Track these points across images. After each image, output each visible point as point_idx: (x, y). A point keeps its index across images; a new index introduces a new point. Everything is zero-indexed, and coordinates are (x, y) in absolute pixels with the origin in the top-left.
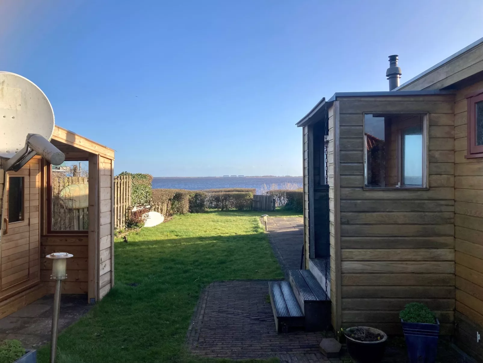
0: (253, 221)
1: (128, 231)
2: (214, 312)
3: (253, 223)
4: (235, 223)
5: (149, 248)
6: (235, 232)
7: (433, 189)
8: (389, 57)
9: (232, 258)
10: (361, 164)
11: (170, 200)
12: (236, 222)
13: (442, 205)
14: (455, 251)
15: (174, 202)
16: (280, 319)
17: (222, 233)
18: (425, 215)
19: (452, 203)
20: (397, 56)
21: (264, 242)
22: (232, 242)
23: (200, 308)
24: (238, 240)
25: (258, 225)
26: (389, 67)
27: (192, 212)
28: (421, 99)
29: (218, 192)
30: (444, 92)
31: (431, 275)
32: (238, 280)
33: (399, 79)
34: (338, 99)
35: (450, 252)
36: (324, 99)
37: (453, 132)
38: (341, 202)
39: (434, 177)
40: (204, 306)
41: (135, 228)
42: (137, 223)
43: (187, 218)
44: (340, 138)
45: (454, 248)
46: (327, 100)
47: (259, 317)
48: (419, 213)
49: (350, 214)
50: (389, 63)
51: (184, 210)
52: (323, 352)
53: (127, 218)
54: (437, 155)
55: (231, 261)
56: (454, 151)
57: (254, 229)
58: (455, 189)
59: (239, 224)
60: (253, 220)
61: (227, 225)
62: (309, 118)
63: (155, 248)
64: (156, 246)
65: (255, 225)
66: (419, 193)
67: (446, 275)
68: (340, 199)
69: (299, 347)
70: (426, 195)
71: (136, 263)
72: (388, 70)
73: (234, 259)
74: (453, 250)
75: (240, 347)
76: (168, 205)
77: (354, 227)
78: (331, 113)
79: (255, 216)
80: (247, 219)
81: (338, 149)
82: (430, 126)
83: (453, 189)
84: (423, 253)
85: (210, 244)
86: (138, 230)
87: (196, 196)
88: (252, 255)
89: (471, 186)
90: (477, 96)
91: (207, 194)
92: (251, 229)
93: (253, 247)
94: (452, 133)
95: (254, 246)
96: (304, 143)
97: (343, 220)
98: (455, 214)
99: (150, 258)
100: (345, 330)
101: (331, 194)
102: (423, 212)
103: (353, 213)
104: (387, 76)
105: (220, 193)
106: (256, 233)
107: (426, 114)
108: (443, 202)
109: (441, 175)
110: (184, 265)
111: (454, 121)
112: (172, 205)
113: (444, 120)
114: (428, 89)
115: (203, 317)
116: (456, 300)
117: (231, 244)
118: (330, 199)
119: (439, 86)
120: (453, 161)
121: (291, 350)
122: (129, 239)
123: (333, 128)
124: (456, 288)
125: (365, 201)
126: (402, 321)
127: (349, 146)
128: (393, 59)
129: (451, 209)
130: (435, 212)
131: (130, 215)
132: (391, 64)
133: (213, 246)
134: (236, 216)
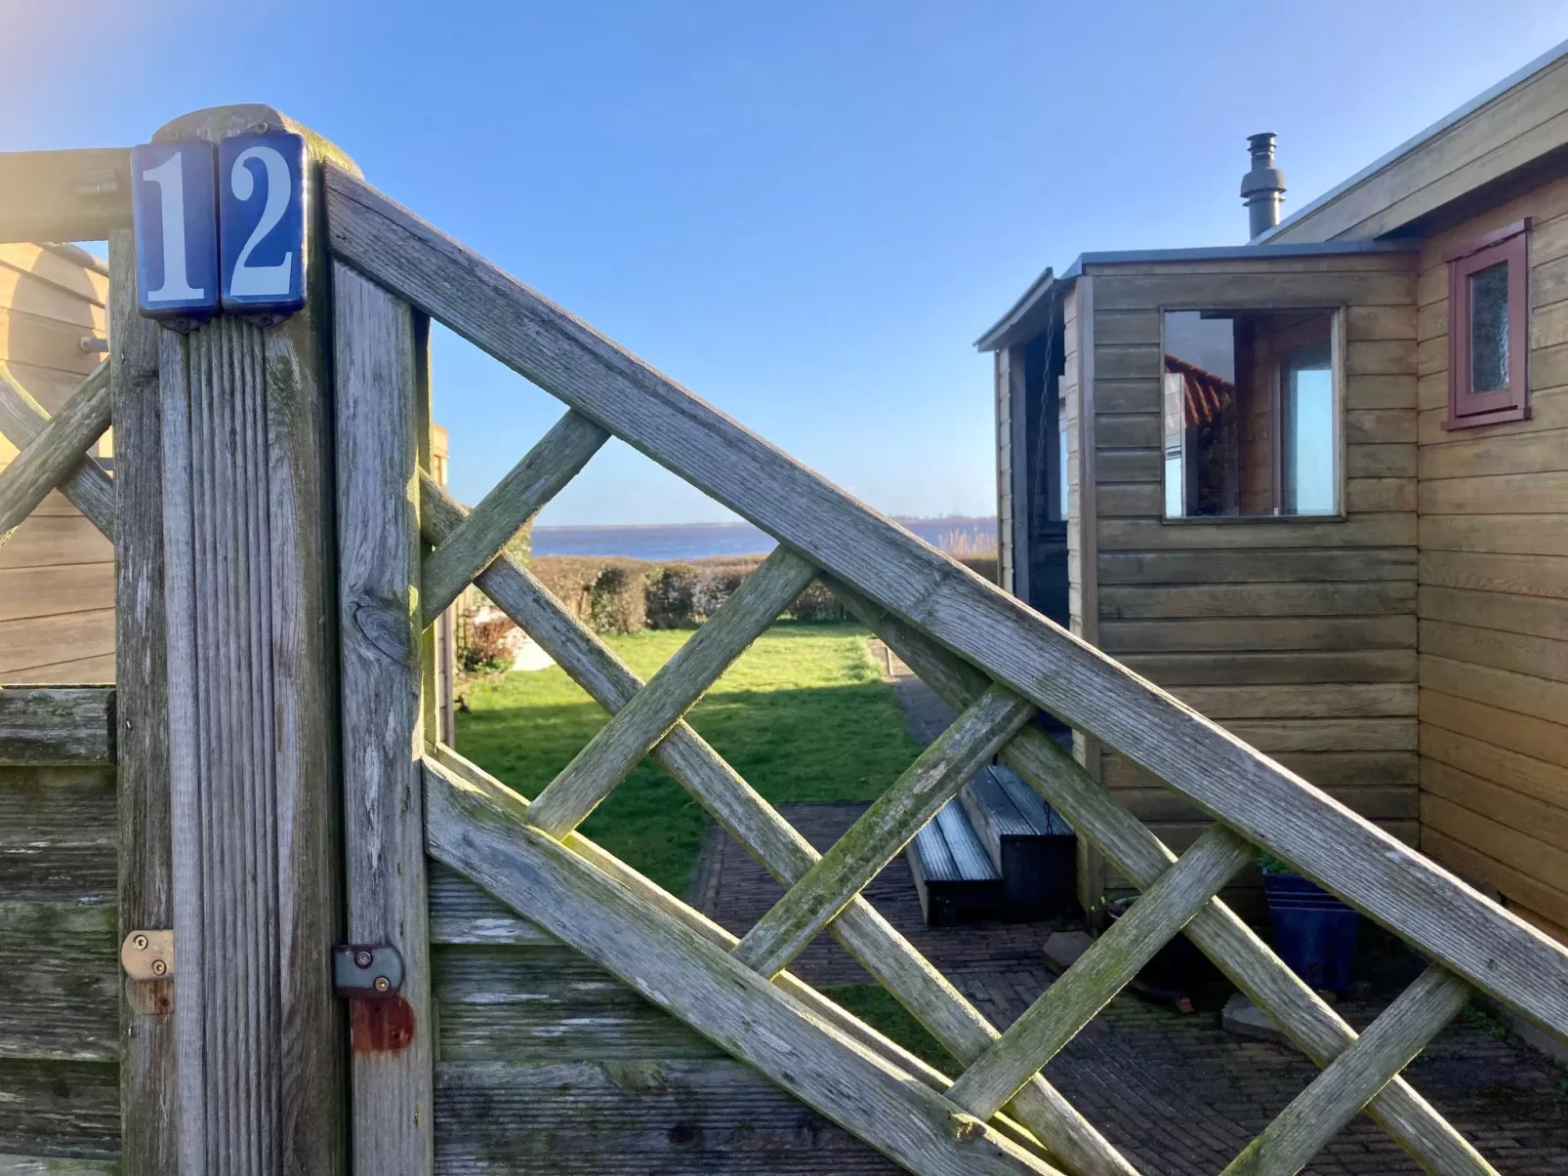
0: (848, 650)
1: (467, 681)
2: (744, 880)
3: (847, 654)
4: (790, 657)
5: (537, 728)
6: (795, 680)
7: (1358, 517)
8: (1249, 139)
9: (789, 748)
10: (1157, 453)
11: (587, 588)
12: (796, 653)
13: (1382, 562)
14: (1420, 688)
15: (600, 596)
16: (935, 886)
17: (752, 684)
18: (1336, 592)
19: (1412, 555)
20: (1273, 135)
21: (881, 706)
22: (785, 706)
23: (705, 875)
24: (804, 702)
25: (865, 659)
26: (1248, 169)
27: (654, 627)
28: (1324, 265)
29: (735, 564)
30: (1387, 246)
31: (1352, 756)
32: (812, 804)
33: (1277, 204)
34: (1088, 269)
35: (1406, 692)
36: (1049, 271)
37: (1413, 359)
38: (1098, 559)
39: (1359, 485)
40: (717, 866)
41: (487, 673)
42: (492, 657)
43: (642, 645)
44: (1095, 379)
45: (1416, 681)
46: (1058, 274)
47: (874, 892)
48: (1320, 587)
49: (1125, 591)
50: (1249, 155)
51: (632, 620)
52: (1051, 967)
53: (462, 644)
54: (1368, 422)
55: (787, 755)
56: (1416, 411)
57: (851, 673)
58: (1418, 516)
59: (805, 659)
60: (849, 646)
61: (769, 663)
62: (1012, 326)
63: (554, 727)
64: (558, 721)
65: (853, 659)
66: (1319, 530)
67: (1392, 756)
68: (1098, 549)
69: (988, 957)
70: (1336, 534)
71: (508, 764)
72: (1247, 178)
73: (794, 751)
74: (1412, 686)
75: (824, 958)
76: (580, 605)
77: (1138, 626)
78: (1070, 313)
79: (853, 635)
80: (828, 644)
81: (1089, 411)
82: (1350, 341)
83: (1414, 516)
84: (1328, 696)
85: (718, 712)
86: (496, 677)
87: (667, 576)
88: (848, 739)
89: (1459, 506)
90: (1474, 254)
91: (699, 570)
92: (844, 672)
93: (848, 720)
94: (1411, 361)
95: (854, 717)
96: (999, 401)
97: (1106, 609)
98: (1419, 585)
99: (546, 752)
100: (1112, 901)
101: (1074, 541)
102: (1332, 582)
103: (1132, 590)
104: (1244, 195)
105: (742, 569)
106: (856, 682)
107: (1338, 308)
108: (1384, 555)
109: (1379, 478)
110: (648, 767)
111: (1416, 328)
112: (593, 605)
113: (1389, 323)
114: (1346, 238)
115: (718, 893)
116: (1420, 823)
117: (781, 711)
118: (1071, 553)
119: (1374, 229)
120: (1414, 440)
121: (965, 964)
122: (474, 704)
123: (1075, 354)
124: (1421, 790)
125: (1167, 555)
126: (1265, 872)
127: (1122, 402)
128: (1260, 145)
129: (1410, 572)
130: (1364, 582)
131: (469, 633)
132: (1255, 160)
133: (729, 718)
134: (794, 635)
